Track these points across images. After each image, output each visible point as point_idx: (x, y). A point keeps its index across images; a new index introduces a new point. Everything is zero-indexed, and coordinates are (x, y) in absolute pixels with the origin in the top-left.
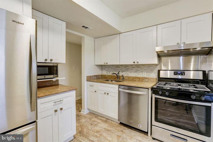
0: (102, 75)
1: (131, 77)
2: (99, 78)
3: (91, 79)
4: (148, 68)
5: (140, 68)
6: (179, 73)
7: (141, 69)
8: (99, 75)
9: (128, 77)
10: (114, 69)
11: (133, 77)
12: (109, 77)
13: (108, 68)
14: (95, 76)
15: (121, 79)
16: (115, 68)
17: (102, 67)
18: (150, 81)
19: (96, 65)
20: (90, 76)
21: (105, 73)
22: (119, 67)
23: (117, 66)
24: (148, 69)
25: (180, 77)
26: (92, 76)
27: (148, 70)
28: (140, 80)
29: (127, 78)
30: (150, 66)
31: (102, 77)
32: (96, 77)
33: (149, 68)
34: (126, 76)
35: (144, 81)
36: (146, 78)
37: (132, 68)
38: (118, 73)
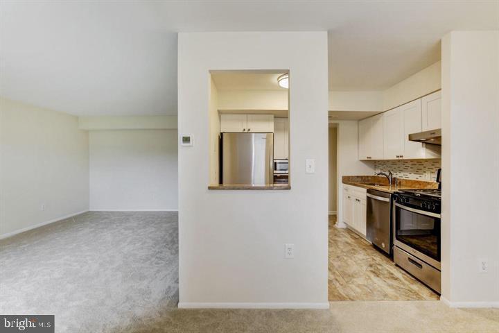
3: (350, 180)
4: (432, 165)
5: (423, 165)
7: (424, 167)
19: (362, 161)
24: (434, 167)
27: (433, 169)
33: (434, 165)
37: (412, 165)
38: (390, 173)
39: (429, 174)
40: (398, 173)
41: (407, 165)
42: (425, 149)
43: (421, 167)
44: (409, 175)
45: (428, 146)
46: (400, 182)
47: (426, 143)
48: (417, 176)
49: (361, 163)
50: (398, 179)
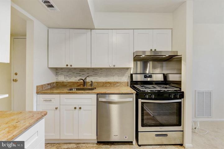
0: (57, 82)
1: (101, 82)
2: (54, 87)
3: (44, 89)
6: (148, 76)
8: (53, 83)
9: (97, 82)
10: (77, 73)
11: (103, 83)
12: (70, 84)
13: (68, 72)
14: (48, 84)
15: (88, 86)
16: (79, 72)
17: (57, 70)
18: (122, 85)
19: (50, 68)
20: (42, 86)
21: (62, 79)
22: (86, 71)
23: (82, 70)
25: (149, 79)
27: (119, 74)
28: (112, 85)
29: (96, 84)
31: (57, 85)
32: (50, 85)
34: (95, 82)
35: (116, 86)
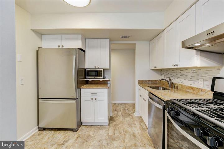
3: (144, 83)
4: (205, 73)
5: (196, 73)
7: (197, 75)
8: (156, 81)
11: (186, 87)
13: (166, 73)
14: (149, 81)
16: (171, 73)
17: (161, 71)
19: (151, 69)
22: (175, 72)
24: (206, 75)
26: (145, 81)
27: (206, 77)
28: (195, 91)
29: (181, 86)
30: (209, 71)
32: (152, 82)
33: (207, 73)
34: (180, 83)
35: (199, 95)
36: (202, 90)
37: (187, 72)
38: (170, 79)
39: (202, 82)
40: (176, 79)
41: (182, 72)
42: (198, 56)
43: (194, 75)
44: (184, 81)
45: (203, 54)
46: (177, 87)
47: (201, 51)
48: (191, 82)
49: (151, 71)
50: (176, 84)
